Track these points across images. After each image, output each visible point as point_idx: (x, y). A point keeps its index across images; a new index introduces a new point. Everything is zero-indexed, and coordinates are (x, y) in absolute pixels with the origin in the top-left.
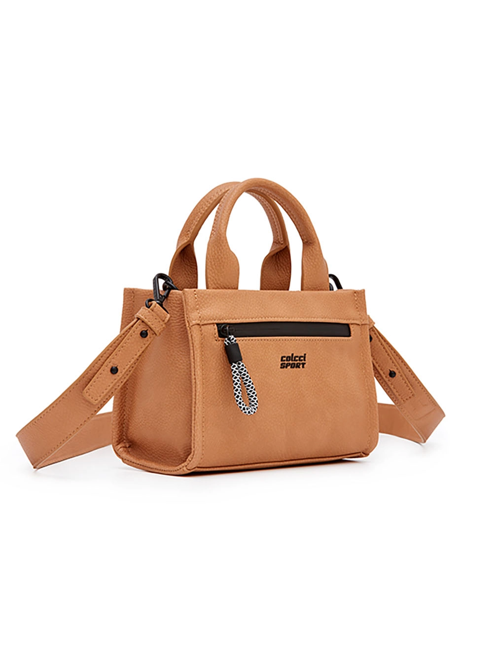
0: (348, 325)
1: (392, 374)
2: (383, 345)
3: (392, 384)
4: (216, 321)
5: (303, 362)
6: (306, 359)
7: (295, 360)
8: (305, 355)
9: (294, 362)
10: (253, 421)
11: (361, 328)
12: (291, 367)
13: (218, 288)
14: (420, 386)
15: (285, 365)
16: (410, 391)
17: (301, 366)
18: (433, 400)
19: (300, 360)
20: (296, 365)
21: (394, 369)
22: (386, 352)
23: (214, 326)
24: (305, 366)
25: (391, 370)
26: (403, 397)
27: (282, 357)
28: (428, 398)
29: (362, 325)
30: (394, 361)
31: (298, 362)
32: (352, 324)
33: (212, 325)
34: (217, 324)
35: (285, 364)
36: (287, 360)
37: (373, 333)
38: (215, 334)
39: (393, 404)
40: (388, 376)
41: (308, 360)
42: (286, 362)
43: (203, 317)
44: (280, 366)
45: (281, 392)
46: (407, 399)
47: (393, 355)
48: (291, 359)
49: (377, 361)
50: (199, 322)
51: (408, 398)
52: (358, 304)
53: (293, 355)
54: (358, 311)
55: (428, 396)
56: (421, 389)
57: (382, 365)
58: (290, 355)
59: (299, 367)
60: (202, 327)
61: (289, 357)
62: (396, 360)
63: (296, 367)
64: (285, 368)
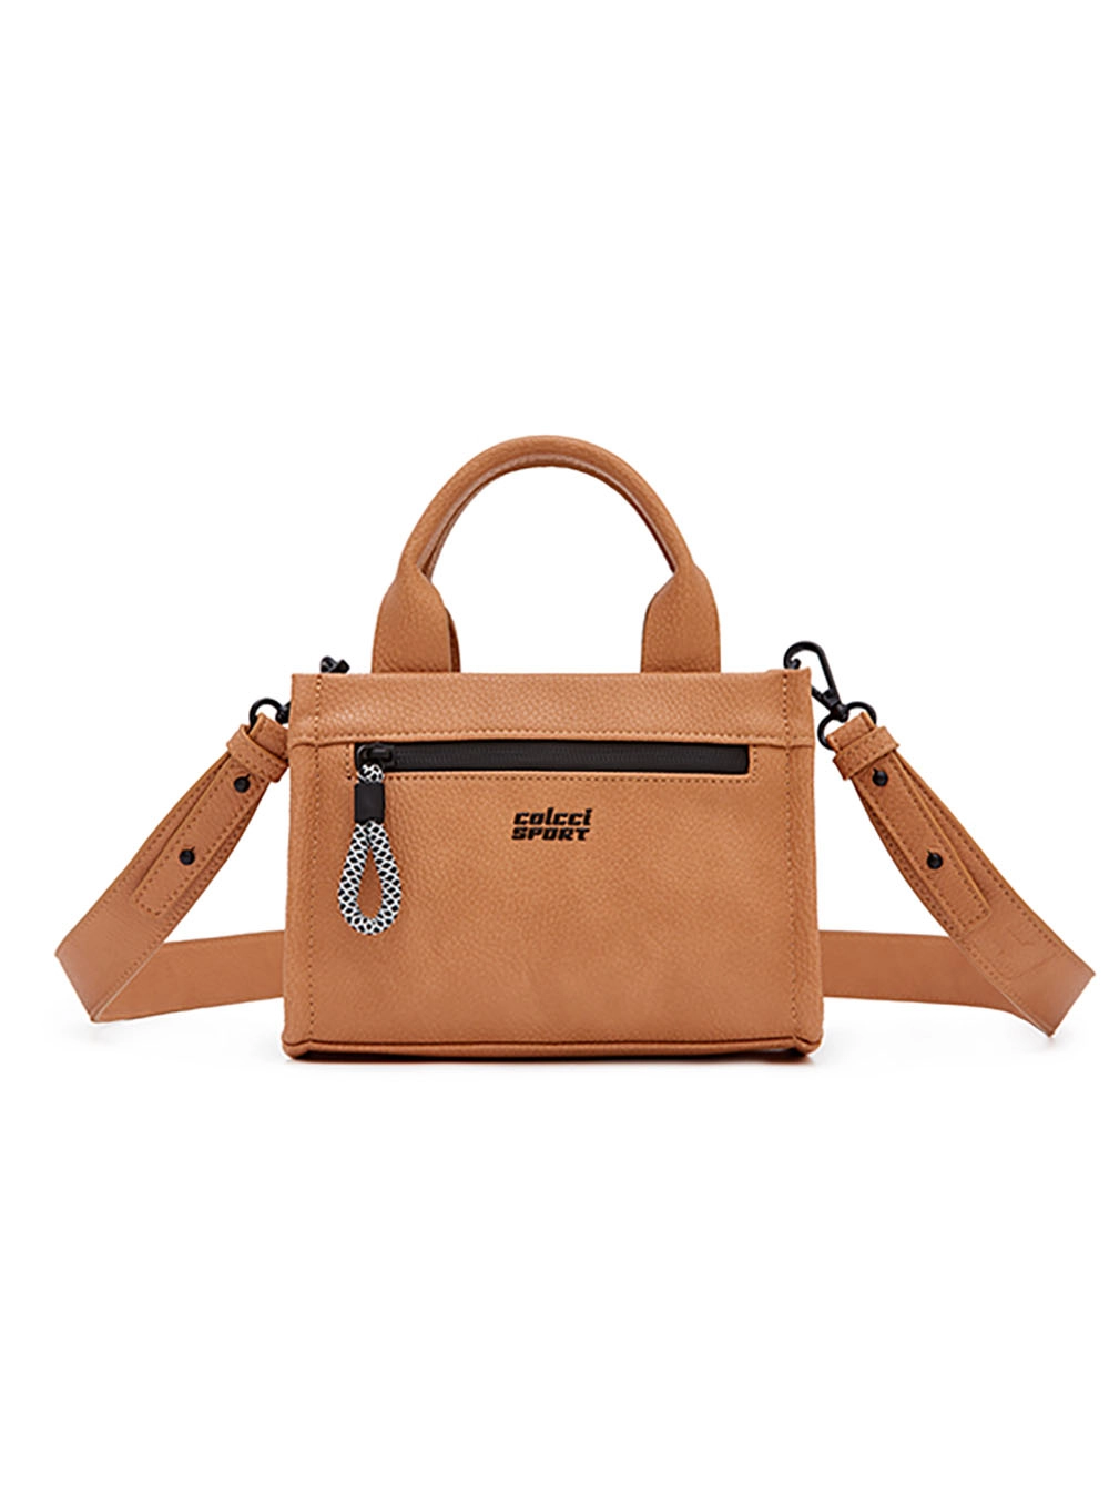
0: (745, 748)
1: (934, 861)
2: (914, 795)
3: (935, 886)
4: (354, 738)
5: (582, 826)
6: (591, 821)
7: (556, 822)
8: (589, 811)
9: (553, 826)
10: (436, 951)
11: (788, 755)
12: (545, 837)
13: (393, 671)
14: (1007, 893)
15: (527, 833)
16: (978, 904)
17: (576, 835)
18: (1045, 932)
19: (571, 822)
20: (558, 833)
21: (939, 848)
22: (921, 809)
23: (348, 747)
24: (586, 835)
25: (932, 850)
26: (963, 917)
27: (518, 817)
28: (1031, 924)
29: (794, 747)
30: (940, 831)
31: (566, 826)
32: (755, 746)
33: (344, 747)
34: (357, 745)
35: (525, 829)
36: (532, 822)
37: (892, 766)
38: (347, 764)
39: (944, 934)
40: (926, 867)
41: (598, 822)
42: (529, 826)
43: (323, 731)
44: (511, 833)
45: (513, 890)
46: (971, 922)
47: (937, 820)
48: (545, 817)
49: (900, 830)
50: (312, 740)
51: (974, 918)
52: (789, 701)
53: (550, 811)
54: (786, 718)
55: (1030, 920)
56: (1009, 902)
57: (911, 841)
58: (545, 811)
59: (569, 838)
60: (321, 750)
61: (541, 816)
62: (945, 831)
63: (561, 838)
64: (526, 840)
